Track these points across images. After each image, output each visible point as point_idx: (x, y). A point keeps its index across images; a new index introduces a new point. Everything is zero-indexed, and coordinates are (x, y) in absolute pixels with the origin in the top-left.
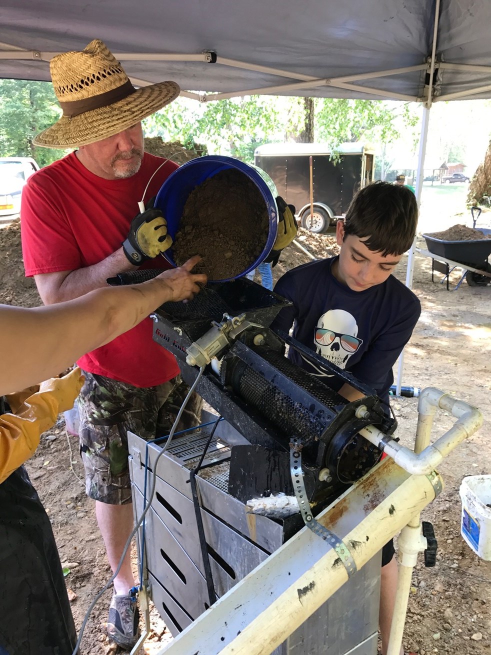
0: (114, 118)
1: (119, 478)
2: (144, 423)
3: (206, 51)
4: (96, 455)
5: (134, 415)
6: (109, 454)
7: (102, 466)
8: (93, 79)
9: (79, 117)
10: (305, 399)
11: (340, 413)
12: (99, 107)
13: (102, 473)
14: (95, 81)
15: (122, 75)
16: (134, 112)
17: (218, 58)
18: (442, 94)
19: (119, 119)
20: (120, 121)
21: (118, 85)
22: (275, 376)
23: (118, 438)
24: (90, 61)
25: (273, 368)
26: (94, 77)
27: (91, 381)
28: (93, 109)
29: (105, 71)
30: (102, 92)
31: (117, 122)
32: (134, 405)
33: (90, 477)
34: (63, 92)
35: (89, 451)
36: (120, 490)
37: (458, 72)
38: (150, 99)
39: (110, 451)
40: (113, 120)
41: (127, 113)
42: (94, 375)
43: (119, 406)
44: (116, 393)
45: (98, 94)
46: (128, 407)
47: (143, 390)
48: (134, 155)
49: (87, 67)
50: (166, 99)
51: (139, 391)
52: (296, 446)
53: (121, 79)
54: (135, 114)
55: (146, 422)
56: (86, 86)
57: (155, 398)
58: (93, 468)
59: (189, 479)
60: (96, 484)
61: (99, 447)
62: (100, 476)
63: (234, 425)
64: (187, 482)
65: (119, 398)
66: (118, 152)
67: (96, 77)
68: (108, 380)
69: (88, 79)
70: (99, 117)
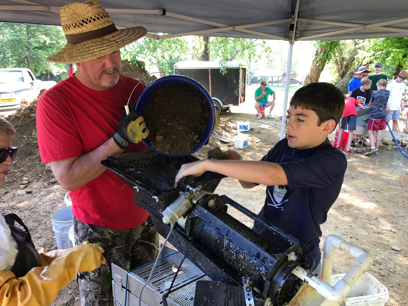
0: (104, 45)
1: (107, 295)
2: (124, 255)
3: (159, 8)
4: (91, 280)
5: (118, 250)
6: (100, 279)
7: (95, 288)
8: (91, 20)
9: (79, 44)
10: (252, 248)
11: (278, 259)
12: (94, 38)
13: (95, 293)
14: (92, 21)
15: (110, 19)
16: (118, 42)
17: (166, 12)
18: (300, 37)
19: (107, 46)
20: (108, 47)
21: (107, 25)
22: (228, 232)
23: (107, 267)
24: (89, 9)
25: (226, 226)
26: (92, 19)
27: (87, 229)
28: (89, 39)
29: (99, 15)
30: (96, 29)
31: (106, 47)
32: (117, 243)
33: (85, 296)
34: (69, 28)
35: (85, 277)
36: (108, 303)
37: (310, 24)
38: (128, 35)
39: (101, 276)
40: (104, 46)
41: (113, 43)
42: (90, 225)
43: (107, 245)
44: (105, 236)
45: (94, 30)
46: (114, 245)
47: (124, 233)
48: (115, 71)
49: (87, 12)
50: (139, 35)
51: (121, 233)
52: (247, 283)
53: (109, 22)
54: (119, 43)
55: (125, 254)
56: (86, 24)
57: (131, 237)
58: (88, 290)
59: (162, 301)
60: (90, 301)
61: (93, 275)
62: (93, 295)
63: (197, 264)
64: (161, 303)
65: (107, 239)
66: (104, 68)
67: (93, 19)
68: (99, 228)
69: (87, 20)
70: (94, 44)
